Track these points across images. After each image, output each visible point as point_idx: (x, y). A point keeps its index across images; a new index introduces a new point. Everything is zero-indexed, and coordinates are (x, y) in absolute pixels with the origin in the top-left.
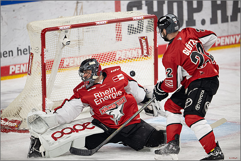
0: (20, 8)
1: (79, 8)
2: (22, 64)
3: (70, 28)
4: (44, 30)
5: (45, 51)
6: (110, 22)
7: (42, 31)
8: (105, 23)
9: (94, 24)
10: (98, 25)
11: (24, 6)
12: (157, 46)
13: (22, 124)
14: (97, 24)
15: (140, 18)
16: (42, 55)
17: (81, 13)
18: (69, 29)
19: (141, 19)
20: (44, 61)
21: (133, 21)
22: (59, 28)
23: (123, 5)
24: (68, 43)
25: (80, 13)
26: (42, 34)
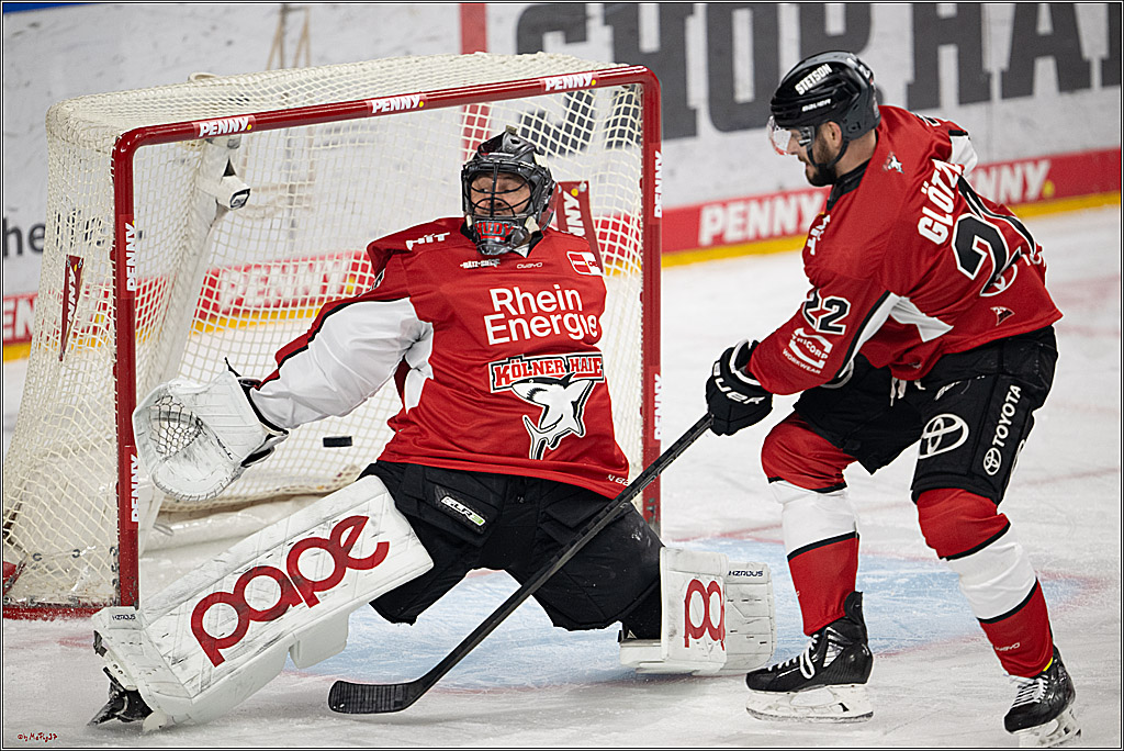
0: (18, 34)
1: (294, 33)
2: (22, 297)
3: (250, 127)
4: (129, 136)
5: (133, 236)
6: (435, 101)
7: (120, 143)
8: (412, 103)
9: (359, 110)
10: (379, 112)
11: (34, 25)
12: (658, 214)
13: (20, 577)
14: (374, 111)
15: (579, 80)
16: (119, 255)
17: (302, 61)
18: (246, 131)
19: (581, 85)
20: (129, 282)
21: (545, 96)
22: (199, 129)
23: (500, 20)
24: (238, 197)
25: (297, 56)
26: (116, 154)
